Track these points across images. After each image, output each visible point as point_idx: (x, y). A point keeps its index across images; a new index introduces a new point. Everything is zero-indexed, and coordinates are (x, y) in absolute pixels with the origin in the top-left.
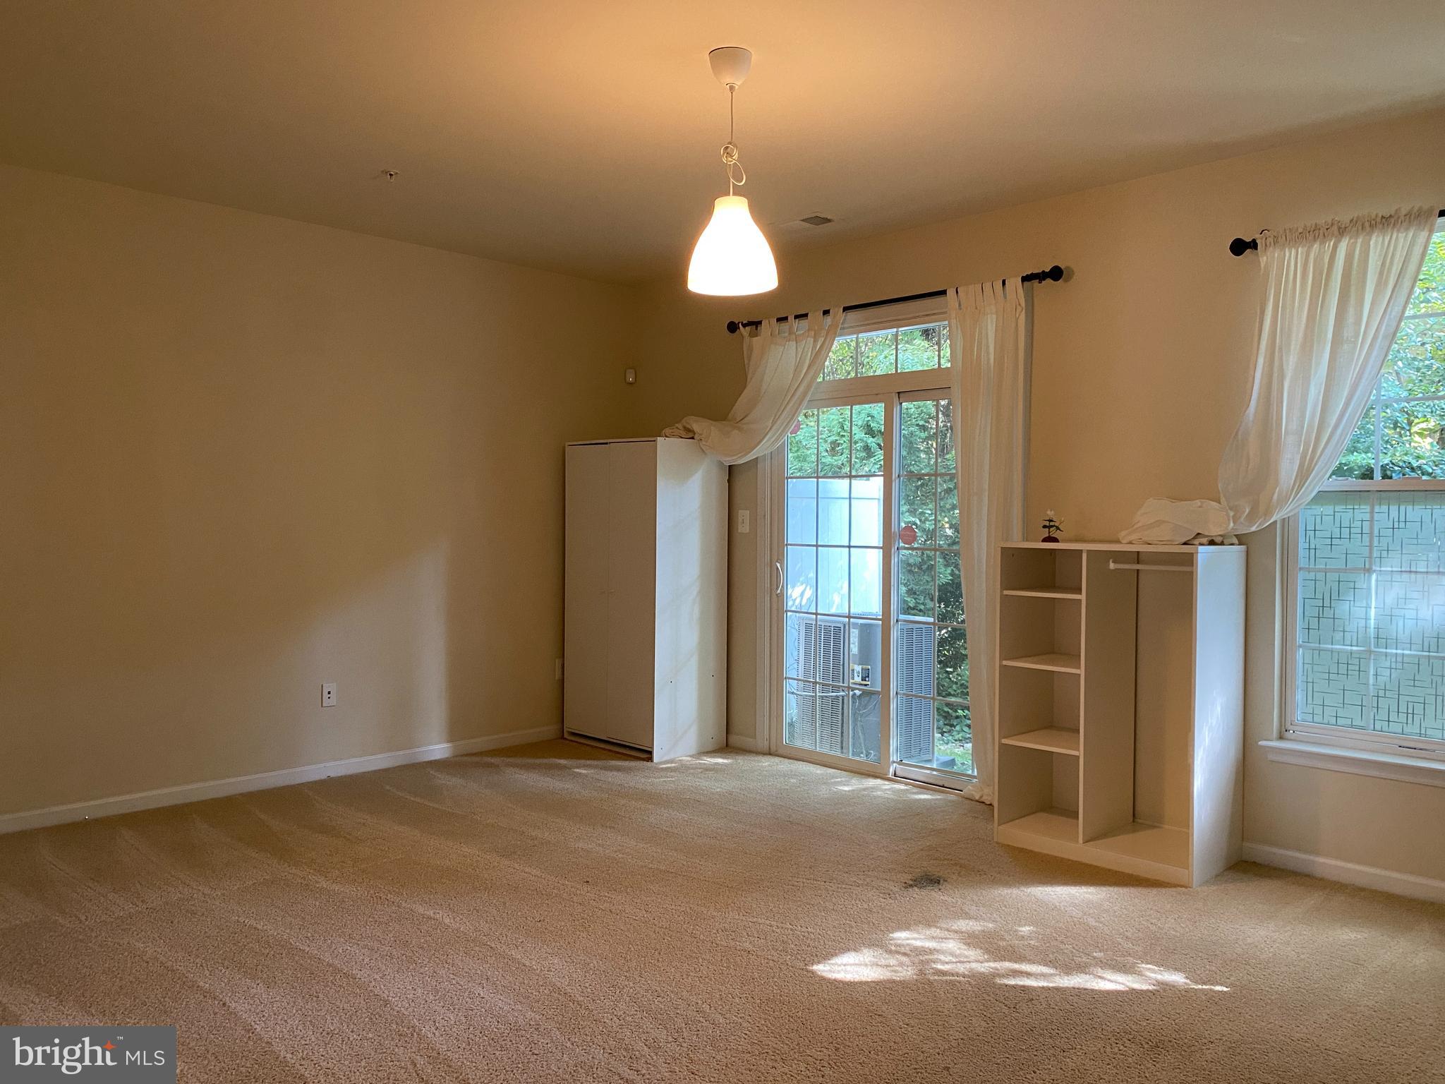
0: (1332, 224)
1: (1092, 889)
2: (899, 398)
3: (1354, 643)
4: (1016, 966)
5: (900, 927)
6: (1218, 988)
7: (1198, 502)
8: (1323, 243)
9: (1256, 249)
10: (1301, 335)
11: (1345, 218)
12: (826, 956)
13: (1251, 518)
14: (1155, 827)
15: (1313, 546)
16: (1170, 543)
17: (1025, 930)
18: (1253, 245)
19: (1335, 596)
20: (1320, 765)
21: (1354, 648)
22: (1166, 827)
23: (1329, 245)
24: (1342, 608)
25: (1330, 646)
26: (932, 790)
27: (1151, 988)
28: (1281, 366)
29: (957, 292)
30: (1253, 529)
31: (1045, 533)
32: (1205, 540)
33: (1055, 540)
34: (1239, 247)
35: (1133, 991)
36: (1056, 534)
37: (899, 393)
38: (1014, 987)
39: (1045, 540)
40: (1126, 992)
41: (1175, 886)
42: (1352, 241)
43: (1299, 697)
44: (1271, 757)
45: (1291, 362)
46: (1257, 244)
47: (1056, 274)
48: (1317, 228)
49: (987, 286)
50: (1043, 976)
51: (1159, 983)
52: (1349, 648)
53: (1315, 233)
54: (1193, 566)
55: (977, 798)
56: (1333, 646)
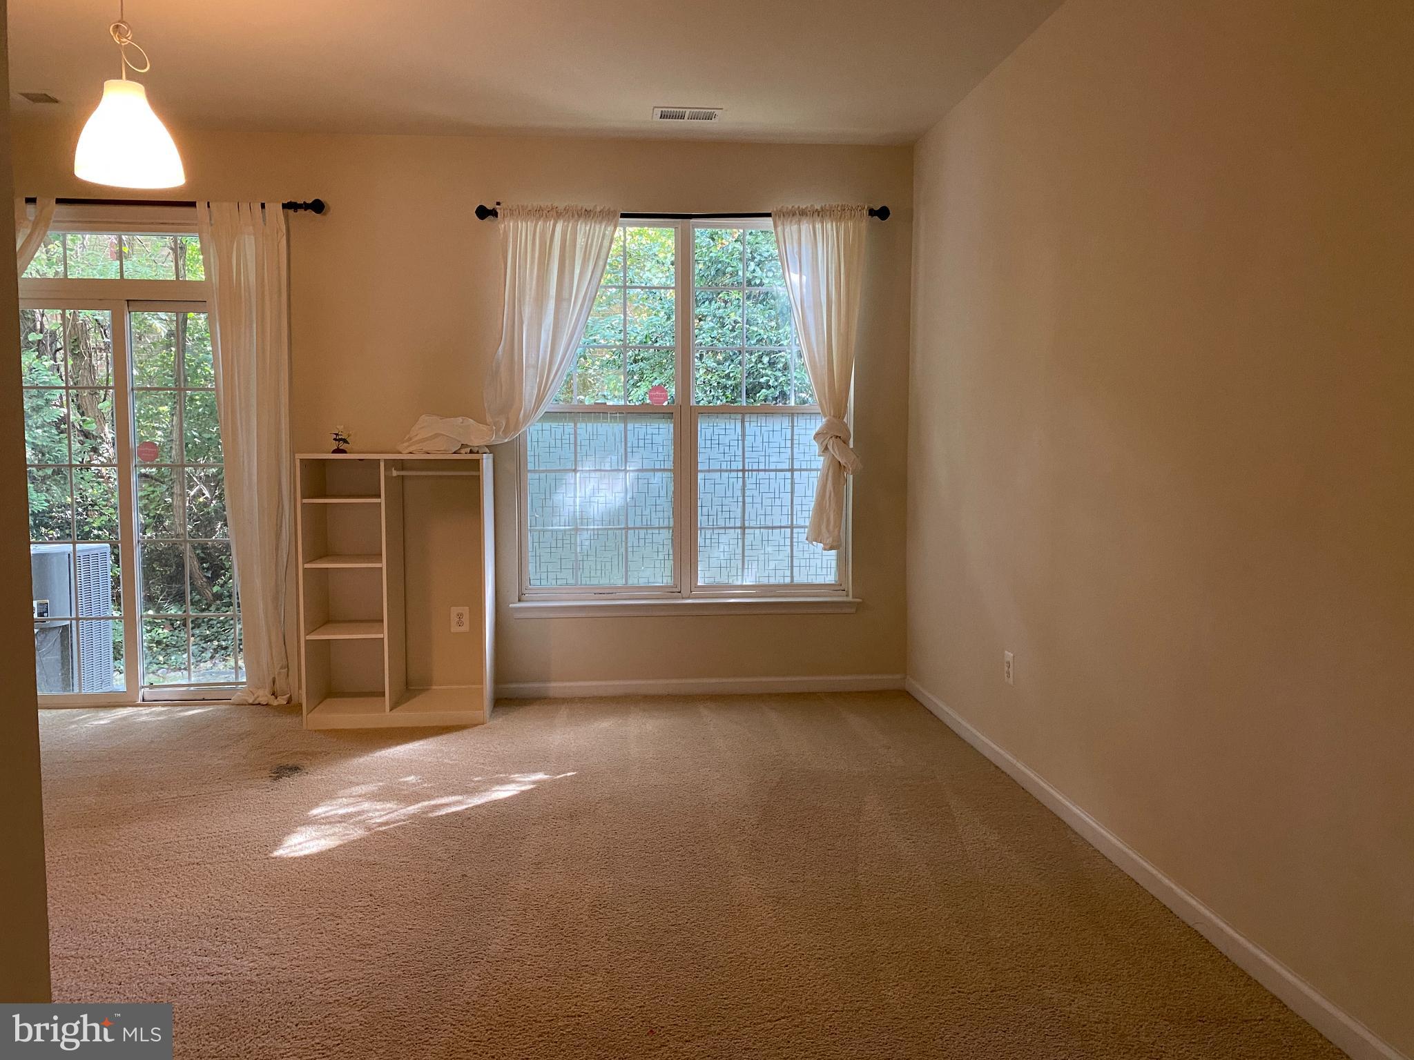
0: (552, 209)
1: (421, 742)
2: (128, 306)
3: (567, 524)
4: (433, 802)
5: (311, 808)
6: (569, 774)
7: (460, 419)
8: (545, 221)
9: (497, 217)
10: (533, 292)
11: (561, 205)
12: (277, 843)
13: (506, 432)
14: (428, 689)
15: (536, 454)
16: (445, 452)
17: (411, 779)
18: (494, 213)
19: (553, 488)
20: (552, 615)
21: (567, 527)
22: (434, 687)
23: (550, 224)
24: (558, 498)
25: (551, 528)
26: (196, 705)
27: (532, 786)
28: (520, 313)
29: (209, 206)
30: (506, 441)
31: (334, 446)
32: (468, 450)
33: (343, 451)
34: (483, 213)
35: (523, 792)
36: (343, 446)
37: (128, 301)
38: (447, 815)
39: (335, 452)
40: (519, 794)
41: (476, 725)
42: (565, 224)
43: (531, 568)
44: (518, 615)
45: (527, 311)
46: (497, 213)
47: (318, 206)
48: (540, 210)
49: (245, 206)
50: (459, 802)
51: (534, 782)
52: (563, 527)
53: (539, 213)
54: (479, 471)
55: (251, 701)
56: (553, 528)
